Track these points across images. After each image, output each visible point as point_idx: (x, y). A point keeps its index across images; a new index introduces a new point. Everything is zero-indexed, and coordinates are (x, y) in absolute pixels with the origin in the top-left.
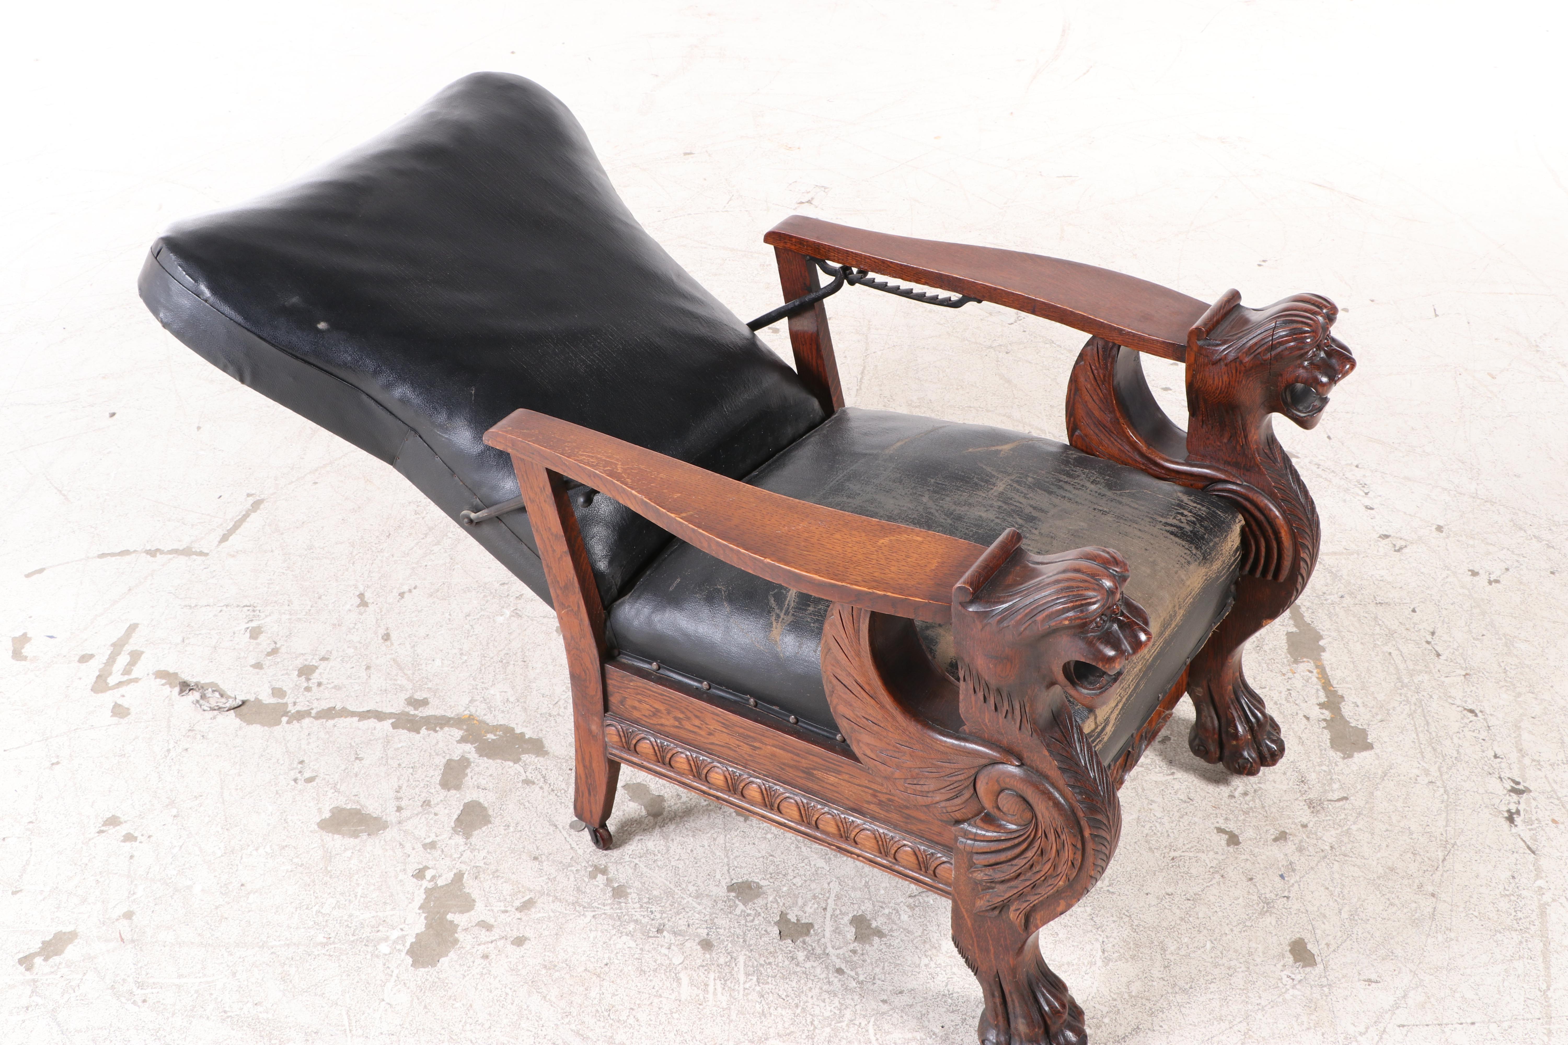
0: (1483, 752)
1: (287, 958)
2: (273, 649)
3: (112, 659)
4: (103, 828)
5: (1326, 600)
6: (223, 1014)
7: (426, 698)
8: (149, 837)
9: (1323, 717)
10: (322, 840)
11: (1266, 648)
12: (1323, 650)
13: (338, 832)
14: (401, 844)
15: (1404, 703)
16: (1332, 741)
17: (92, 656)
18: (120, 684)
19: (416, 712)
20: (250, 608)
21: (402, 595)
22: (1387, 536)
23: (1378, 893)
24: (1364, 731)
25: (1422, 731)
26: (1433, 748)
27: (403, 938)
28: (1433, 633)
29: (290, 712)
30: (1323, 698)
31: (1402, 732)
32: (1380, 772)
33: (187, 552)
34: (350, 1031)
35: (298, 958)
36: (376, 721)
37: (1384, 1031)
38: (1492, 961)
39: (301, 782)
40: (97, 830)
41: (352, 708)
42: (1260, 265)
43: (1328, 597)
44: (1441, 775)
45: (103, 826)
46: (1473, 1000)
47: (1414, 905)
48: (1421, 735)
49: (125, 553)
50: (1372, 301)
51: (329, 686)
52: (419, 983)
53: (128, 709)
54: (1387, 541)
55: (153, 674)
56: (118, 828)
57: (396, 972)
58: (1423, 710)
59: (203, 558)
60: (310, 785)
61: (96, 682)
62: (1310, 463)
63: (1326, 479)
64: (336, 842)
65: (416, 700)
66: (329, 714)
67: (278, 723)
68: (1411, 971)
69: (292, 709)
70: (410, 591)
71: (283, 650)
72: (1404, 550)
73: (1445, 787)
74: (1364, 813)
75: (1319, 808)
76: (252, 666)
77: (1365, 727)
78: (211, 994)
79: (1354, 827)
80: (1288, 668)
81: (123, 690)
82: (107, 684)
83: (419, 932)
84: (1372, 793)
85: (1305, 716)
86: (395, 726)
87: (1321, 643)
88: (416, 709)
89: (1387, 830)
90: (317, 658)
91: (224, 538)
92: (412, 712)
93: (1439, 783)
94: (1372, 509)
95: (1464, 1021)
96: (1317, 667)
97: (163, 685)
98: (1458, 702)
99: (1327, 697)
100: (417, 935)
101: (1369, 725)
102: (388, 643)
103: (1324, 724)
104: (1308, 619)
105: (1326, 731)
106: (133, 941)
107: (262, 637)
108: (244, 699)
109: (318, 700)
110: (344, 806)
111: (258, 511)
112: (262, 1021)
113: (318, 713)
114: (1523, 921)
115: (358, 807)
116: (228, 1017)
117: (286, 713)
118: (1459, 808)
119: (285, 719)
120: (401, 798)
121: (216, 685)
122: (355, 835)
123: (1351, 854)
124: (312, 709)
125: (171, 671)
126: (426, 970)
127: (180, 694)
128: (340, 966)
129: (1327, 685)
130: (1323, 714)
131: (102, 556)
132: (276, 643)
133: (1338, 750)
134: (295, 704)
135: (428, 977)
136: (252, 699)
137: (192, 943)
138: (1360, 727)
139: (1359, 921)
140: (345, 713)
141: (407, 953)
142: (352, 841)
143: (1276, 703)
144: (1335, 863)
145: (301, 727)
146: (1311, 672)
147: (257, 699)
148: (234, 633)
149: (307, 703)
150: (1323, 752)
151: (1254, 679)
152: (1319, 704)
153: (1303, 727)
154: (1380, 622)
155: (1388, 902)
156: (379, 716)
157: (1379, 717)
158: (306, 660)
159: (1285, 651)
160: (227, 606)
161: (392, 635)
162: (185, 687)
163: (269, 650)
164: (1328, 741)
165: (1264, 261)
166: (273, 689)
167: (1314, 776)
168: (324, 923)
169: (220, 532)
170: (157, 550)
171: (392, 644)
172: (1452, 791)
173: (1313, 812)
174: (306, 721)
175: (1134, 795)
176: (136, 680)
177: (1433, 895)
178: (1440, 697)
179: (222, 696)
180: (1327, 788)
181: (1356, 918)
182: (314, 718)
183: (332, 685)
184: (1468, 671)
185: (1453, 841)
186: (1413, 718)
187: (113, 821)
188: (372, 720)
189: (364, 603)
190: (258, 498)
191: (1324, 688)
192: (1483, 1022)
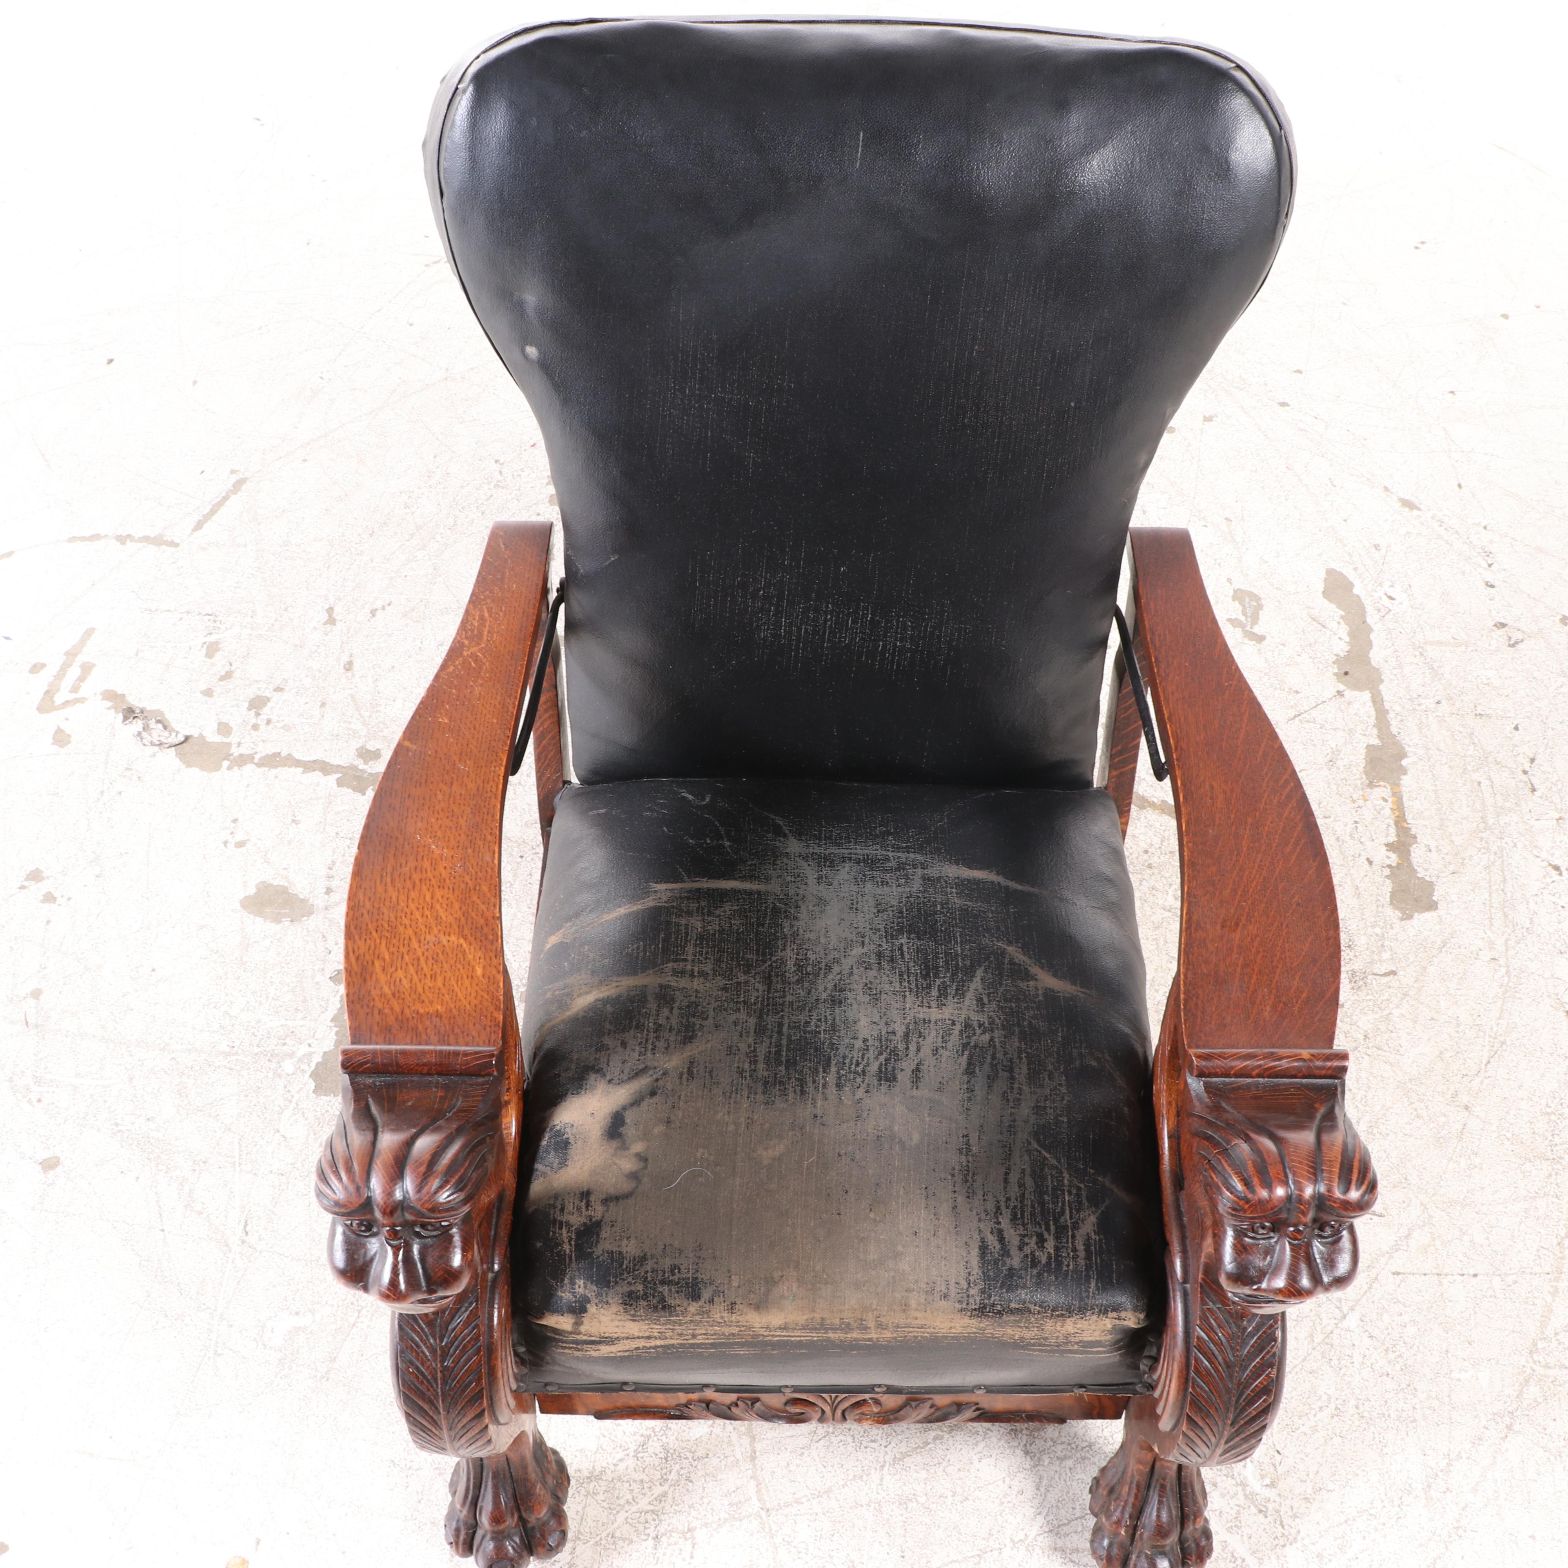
0: (1559, 923)
1: (187, 1067)
2: (227, 672)
3: (61, 674)
4: (26, 883)
5: (1419, 705)
6: (114, 1127)
7: (378, 750)
8: (69, 899)
9: (1388, 862)
10: (242, 923)
11: (1340, 763)
12: (1404, 772)
13: (260, 913)
14: (324, 937)
15: (1483, 851)
16: (1393, 894)
17: (43, 666)
18: (67, 703)
19: (365, 767)
20: (212, 618)
21: (373, 613)
22: (1503, 625)
23: (1406, 1100)
24: (1431, 885)
25: (1497, 890)
26: (1504, 913)
27: (310, 1055)
28: (1532, 760)
29: (232, 755)
30: (1392, 838)
31: (1473, 890)
32: (1439, 942)
33: (158, 541)
34: (240, 1164)
35: (198, 1068)
36: (320, 774)
37: (1376, 1278)
38: (1513, 1197)
39: (231, 846)
40: (19, 885)
41: (298, 756)
42: (1417, 248)
43: (1422, 701)
44: (1507, 950)
45: (26, 880)
46: (1482, 1246)
47: (1443, 1119)
48: (1494, 895)
49: (95, 537)
50: (1538, 307)
51: (279, 725)
52: (319, 1114)
53: (69, 736)
54: (1502, 632)
55: (101, 694)
56: (39, 884)
57: (296, 1097)
58: (1503, 861)
59: (173, 549)
60: (240, 850)
61: (43, 699)
62: (1433, 518)
63: (1447, 542)
64: (258, 926)
65: (368, 751)
66: (273, 761)
67: (218, 768)
68: (1422, 1204)
69: (235, 751)
70: (383, 608)
71: (237, 674)
72: (1520, 646)
73: (1508, 967)
74: (1411, 993)
75: (1361, 983)
76: (202, 692)
77: (1434, 879)
78: (105, 1101)
79: (1396, 1012)
80: (1361, 793)
81: (69, 711)
82: (53, 702)
83: (327, 1049)
84: (1425, 968)
85: (1368, 859)
86: (340, 783)
87: (1404, 762)
88: (366, 763)
89: (1432, 1019)
90: (271, 687)
91: (199, 526)
92: (361, 767)
93: (1502, 961)
94: (1492, 586)
95: (1466, 1272)
96: (1394, 794)
97: (108, 709)
98: (1544, 855)
99: (1398, 836)
100: (325, 1053)
101: (1438, 877)
102: (349, 674)
103: (1387, 872)
104: (1394, 730)
105: (1388, 882)
106: (37, 1026)
107: (218, 656)
108: (188, 734)
109: (264, 741)
110: (271, 882)
111: (239, 493)
112: (152, 1141)
113: (261, 759)
114: (1559, 1147)
115: (286, 884)
116: (119, 1131)
117: (228, 756)
118: (1518, 995)
119: (226, 764)
120: (332, 877)
121: (162, 713)
122: (277, 920)
123: (1386, 1048)
124: (256, 753)
125: (119, 692)
126: (328, 1098)
127: (124, 721)
128: (239, 1083)
129: (1400, 821)
130: (1388, 858)
131: (72, 540)
132: (231, 665)
133: (1397, 908)
134: (239, 744)
135: (329, 1108)
136: (196, 736)
137: (94, 1036)
138: (1428, 879)
139: (1378, 1136)
140: (291, 761)
141: (310, 1076)
142: (273, 927)
143: (1338, 839)
144: (1366, 1057)
145: (241, 776)
146: (1385, 800)
147: (201, 735)
148: (190, 648)
149: (252, 745)
150: (1380, 909)
151: (1319, 804)
152: (1387, 845)
153: (1363, 874)
154: (1476, 741)
155: (1415, 1113)
156: (325, 768)
157: (1452, 868)
158: (259, 689)
159: (1361, 769)
160: (188, 612)
161: (355, 664)
162: (130, 713)
163: (223, 673)
164: (1389, 894)
165: (1423, 243)
166: (220, 724)
167: (1363, 940)
168: (230, 1028)
169: (196, 517)
170: (129, 536)
171: (353, 676)
172: (1515, 973)
173: (1353, 988)
174: (249, 768)
175: (1153, 947)
176: (81, 700)
177: (1467, 1108)
178: (1525, 846)
179: (165, 728)
180: (1376, 957)
181: (1375, 1131)
182: (256, 764)
183: (282, 724)
184: (1562, 815)
185: (1502, 1039)
186: (1489, 873)
187: (36, 876)
188: (317, 773)
189: (331, 621)
190: (242, 476)
191: (1397, 823)
192: (1487, 1274)
